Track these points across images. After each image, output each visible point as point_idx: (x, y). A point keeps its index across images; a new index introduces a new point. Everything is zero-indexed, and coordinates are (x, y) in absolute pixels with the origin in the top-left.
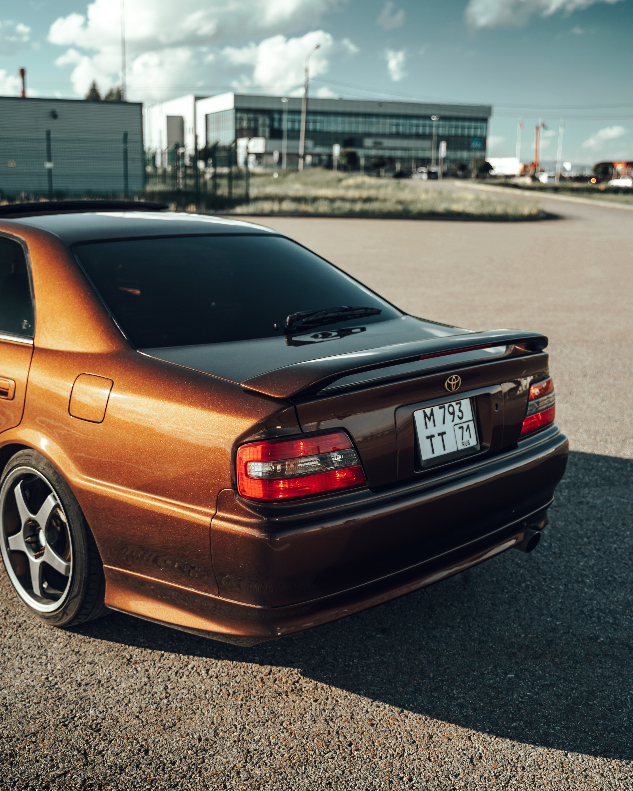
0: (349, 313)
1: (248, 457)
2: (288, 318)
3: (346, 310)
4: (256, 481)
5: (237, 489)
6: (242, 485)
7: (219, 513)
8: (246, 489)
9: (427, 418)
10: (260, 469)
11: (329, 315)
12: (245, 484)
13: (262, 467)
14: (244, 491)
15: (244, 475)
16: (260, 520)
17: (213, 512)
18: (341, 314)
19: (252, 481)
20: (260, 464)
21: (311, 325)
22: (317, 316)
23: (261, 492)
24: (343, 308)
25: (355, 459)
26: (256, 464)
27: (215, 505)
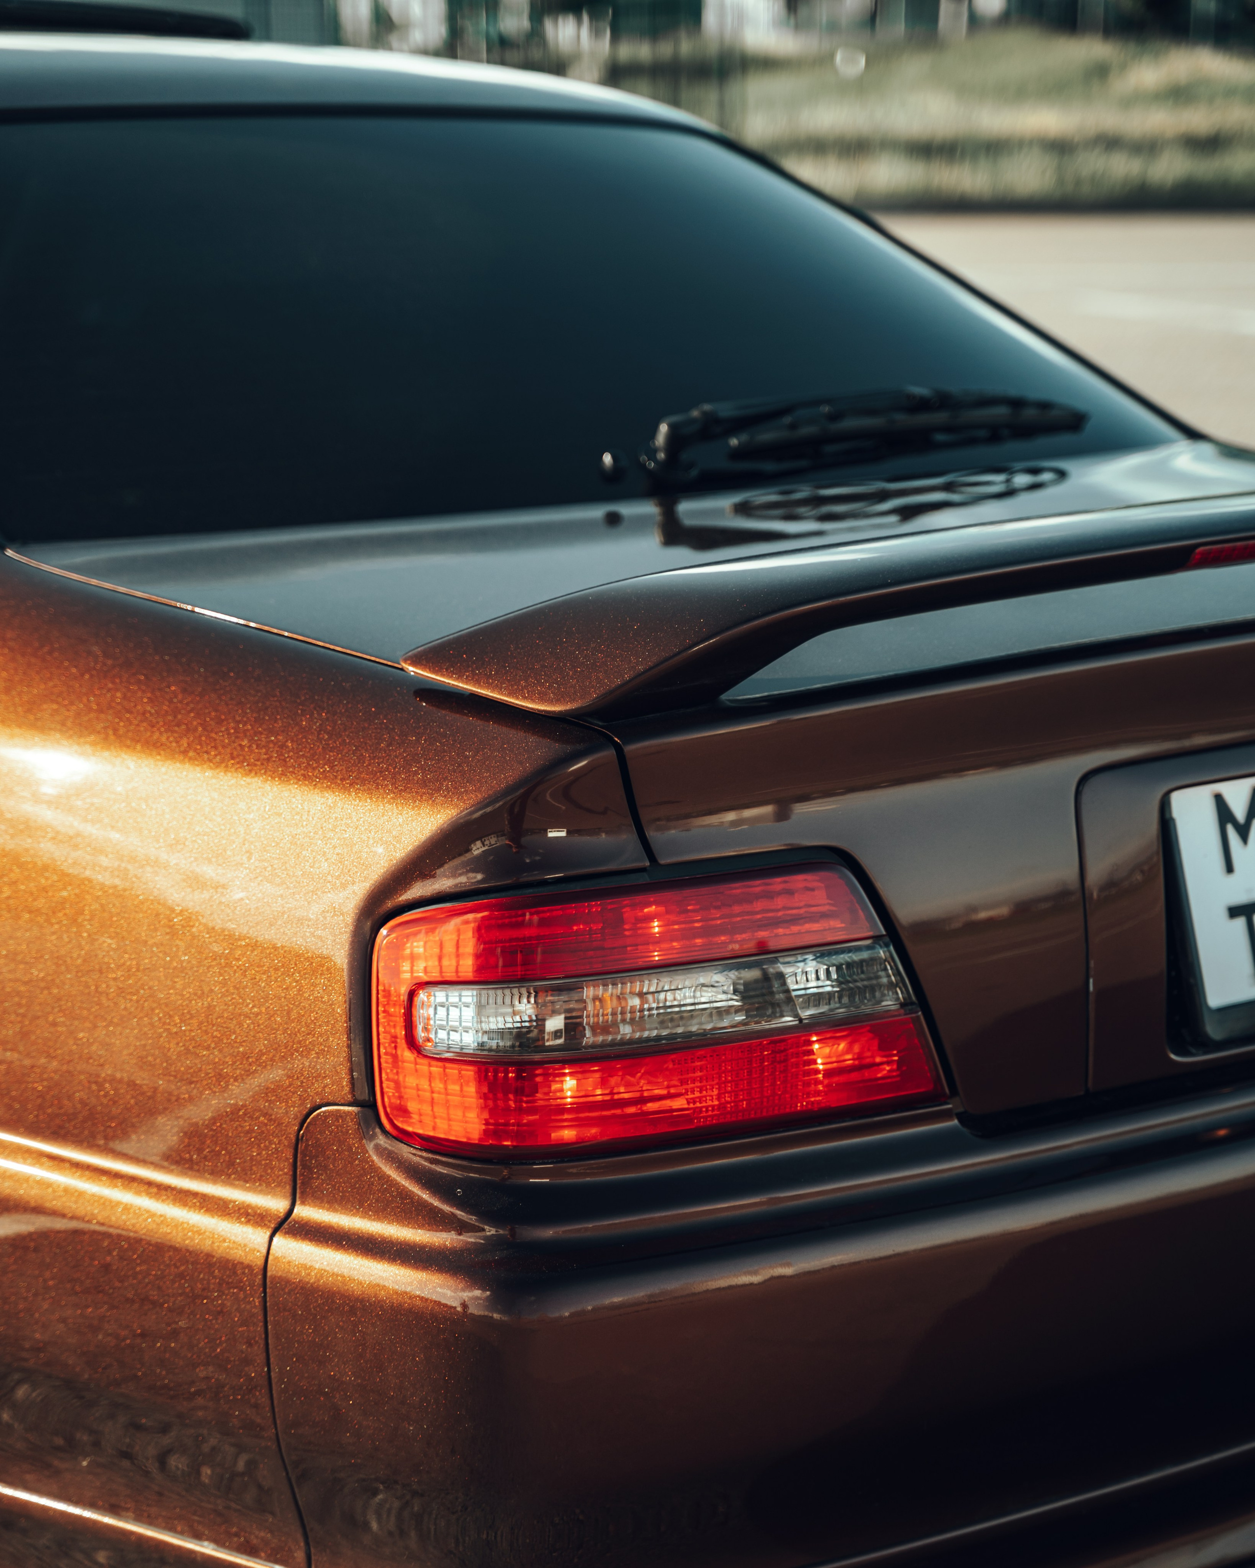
0: (940, 417)
1: (420, 965)
2: (664, 428)
3: (921, 405)
4: (453, 1071)
5: (373, 1106)
6: (398, 1085)
7: (305, 1212)
8: (412, 1106)
9: (1231, 831)
10: (469, 1014)
11: (850, 423)
12: (411, 1081)
13: (480, 1008)
14: (404, 1111)
15: (402, 1043)
16: (469, 1238)
17: (277, 1204)
18: (902, 419)
19: (436, 1069)
20: (469, 995)
21: (769, 467)
22: (793, 427)
23: (472, 1115)
24: (910, 397)
25: (892, 986)
26: (454, 995)
27: (288, 1178)
